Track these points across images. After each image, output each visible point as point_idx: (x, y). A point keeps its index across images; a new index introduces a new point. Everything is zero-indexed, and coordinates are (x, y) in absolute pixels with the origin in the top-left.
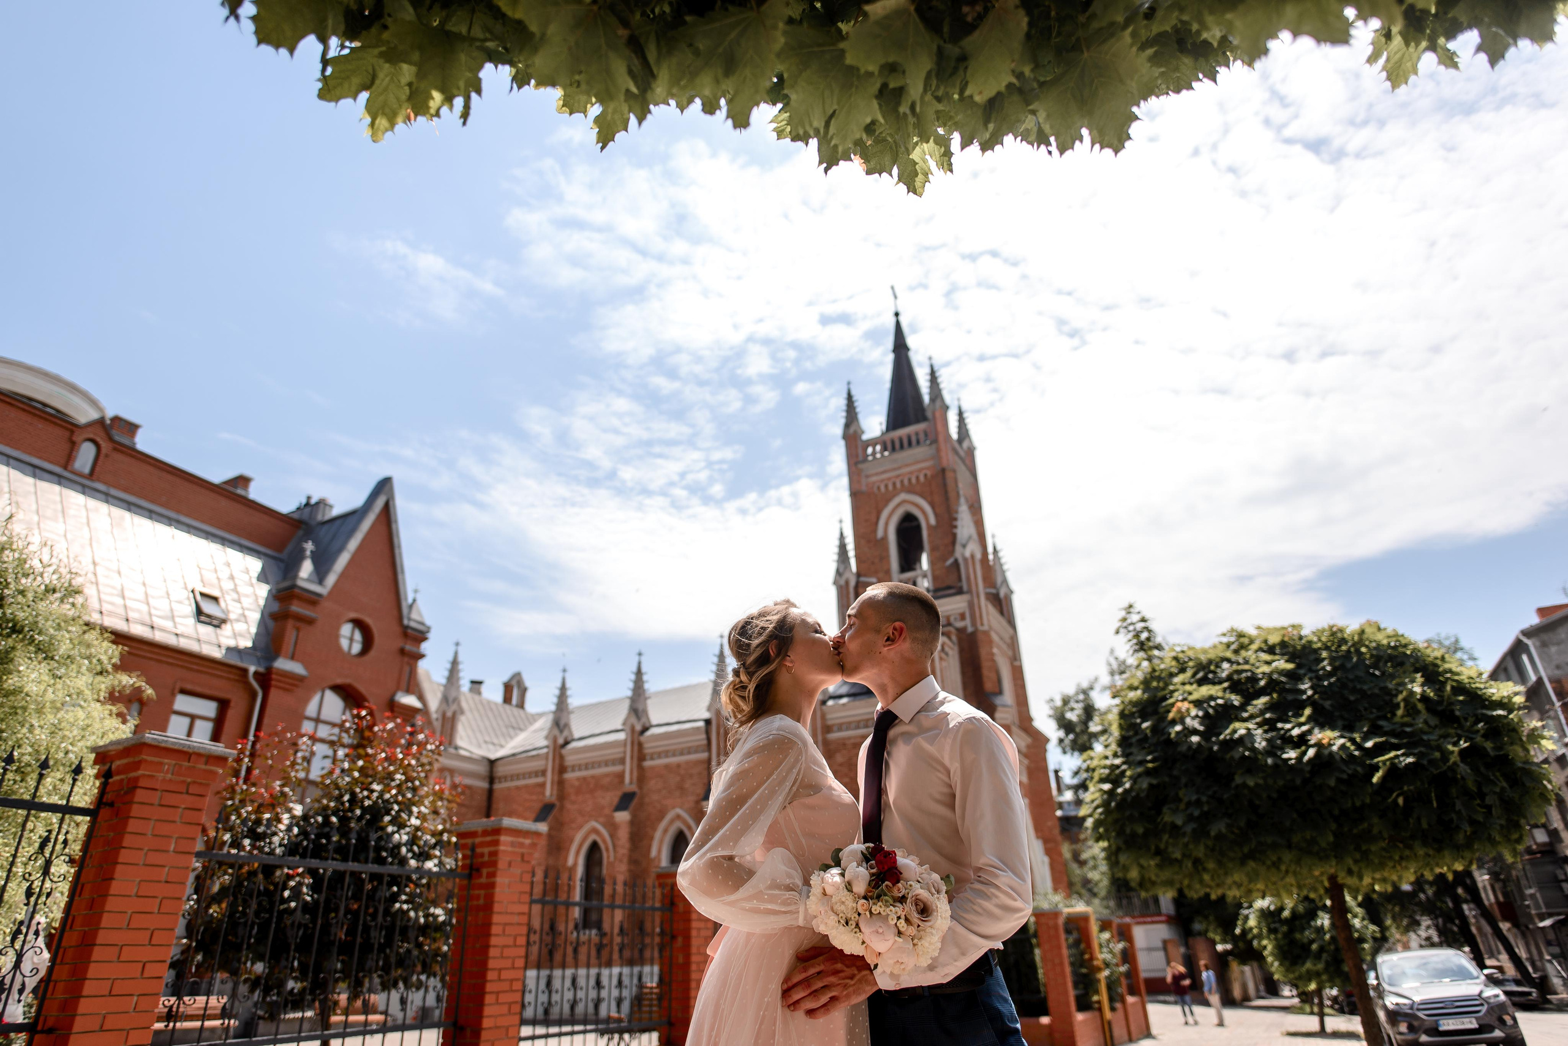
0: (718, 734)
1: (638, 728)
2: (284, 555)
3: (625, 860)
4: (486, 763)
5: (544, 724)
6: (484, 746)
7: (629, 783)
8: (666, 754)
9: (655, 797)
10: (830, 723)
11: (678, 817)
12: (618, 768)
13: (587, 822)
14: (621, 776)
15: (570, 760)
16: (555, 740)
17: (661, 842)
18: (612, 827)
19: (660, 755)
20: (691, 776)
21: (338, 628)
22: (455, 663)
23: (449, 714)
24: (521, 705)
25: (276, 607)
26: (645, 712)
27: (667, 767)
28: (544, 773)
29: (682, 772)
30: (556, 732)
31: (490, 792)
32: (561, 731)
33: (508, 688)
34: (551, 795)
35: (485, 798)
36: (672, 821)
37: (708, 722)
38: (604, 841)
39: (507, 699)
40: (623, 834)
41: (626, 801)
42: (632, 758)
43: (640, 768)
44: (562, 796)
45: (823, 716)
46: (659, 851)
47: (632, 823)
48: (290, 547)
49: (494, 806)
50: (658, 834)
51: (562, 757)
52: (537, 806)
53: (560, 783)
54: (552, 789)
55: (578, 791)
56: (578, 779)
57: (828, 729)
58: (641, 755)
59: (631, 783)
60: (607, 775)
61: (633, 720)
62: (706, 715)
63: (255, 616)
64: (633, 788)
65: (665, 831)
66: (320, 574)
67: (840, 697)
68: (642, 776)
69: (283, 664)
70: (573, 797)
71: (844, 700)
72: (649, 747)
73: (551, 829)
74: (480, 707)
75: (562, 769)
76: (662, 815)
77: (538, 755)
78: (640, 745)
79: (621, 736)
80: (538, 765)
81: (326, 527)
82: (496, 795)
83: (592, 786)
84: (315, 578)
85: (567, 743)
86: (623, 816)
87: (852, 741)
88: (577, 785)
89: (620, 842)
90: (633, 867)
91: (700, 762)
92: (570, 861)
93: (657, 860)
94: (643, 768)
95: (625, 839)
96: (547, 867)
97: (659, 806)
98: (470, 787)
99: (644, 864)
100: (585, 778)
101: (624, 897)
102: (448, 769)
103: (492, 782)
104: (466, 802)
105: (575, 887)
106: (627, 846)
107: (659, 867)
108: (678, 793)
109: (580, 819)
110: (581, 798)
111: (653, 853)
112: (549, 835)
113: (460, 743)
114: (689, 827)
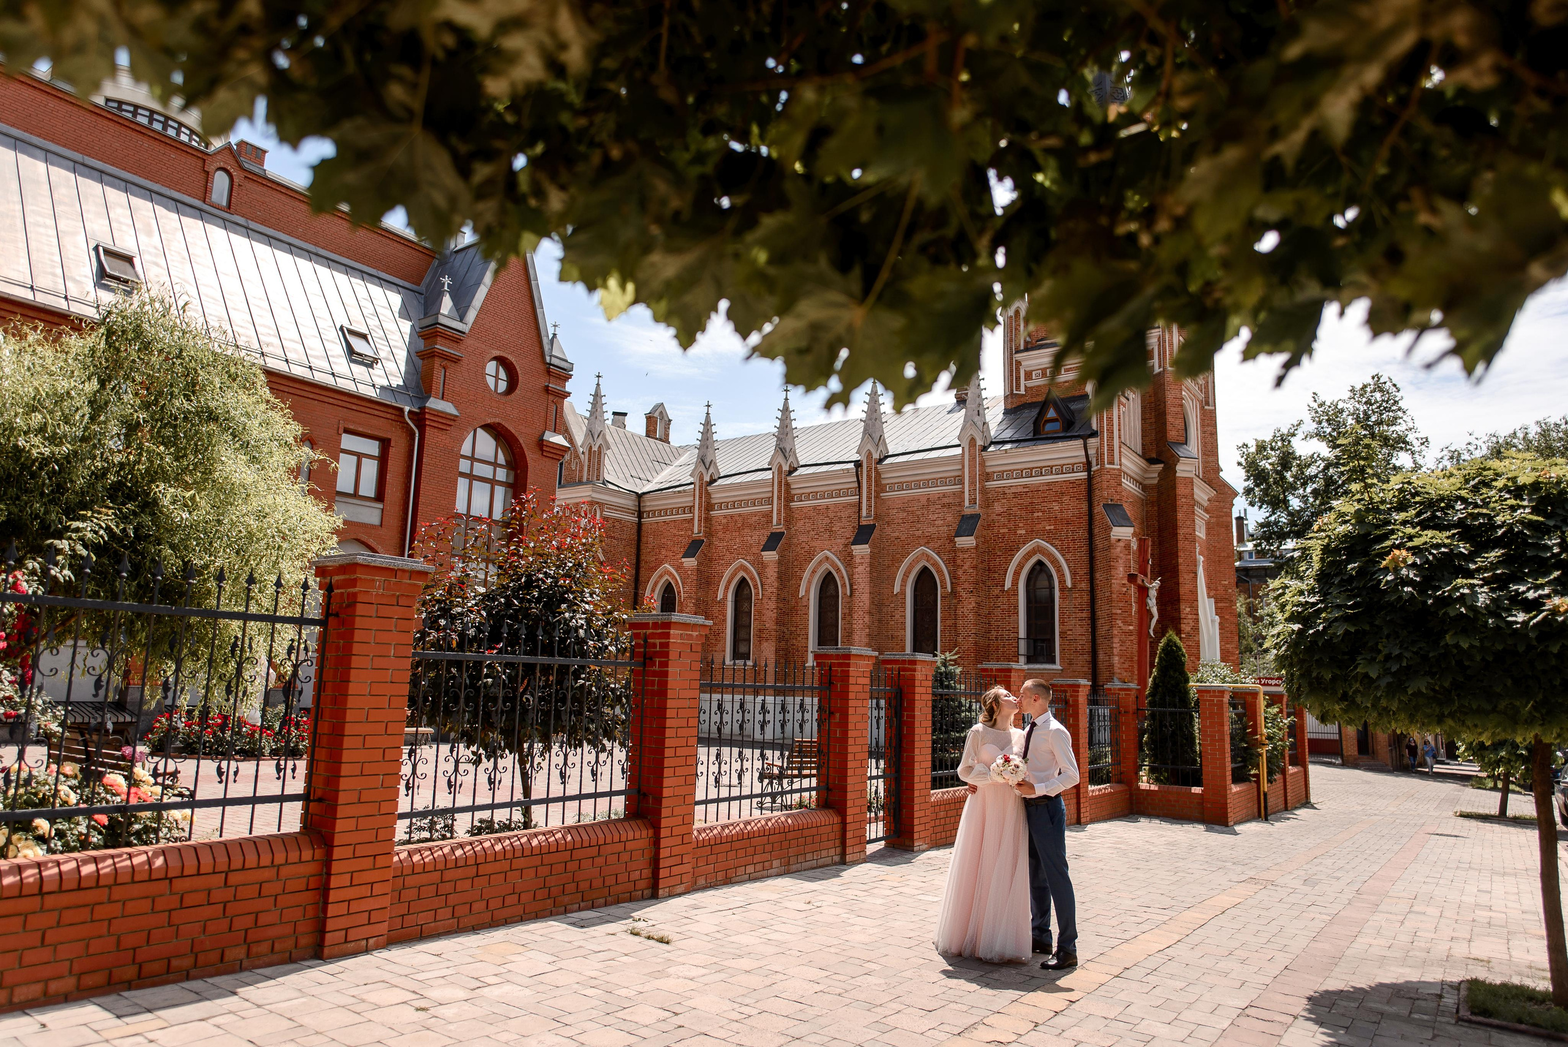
0: (869, 477)
1: (786, 468)
2: (422, 288)
3: (774, 598)
4: (634, 497)
5: (690, 458)
6: (631, 480)
7: (776, 526)
8: (815, 495)
9: (803, 538)
10: (988, 470)
11: (827, 558)
12: (767, 508)
13: (735, 559)
14: (768, 515)
15: (717, 497)
16: (701, 479)
17: (810, 582)
18: (761, 566)
19: (807, 496)
20: (840, 518)
21: (484, 368)
22: (597, 396)
23: (595, 448)
24: (665, 440)
25: (421, 344)
26: (793, 451)
27: (815, 508)
28: (691, 509)
29: (831, 515)
30: (702, 469)
31: (640, 525)
32: (707, 469)
33: (650, 419)
34: (699, 532)
35: (635, 530)
36: (820, 563)
37: (858, 464)
38: (753, 579)
39: (650, 433)
40: (772, 573)
41: (774, 540)
42: (779, 498)
43: (787, 507)
44: (710, 533)
45: (983, 463)
46: (808, 591)
47: (780, 562)
48: (427, 279)
49: (644, 540)
50: (806, 575)
51: (708, 494)
52: (686, 541)
53: (708, 520)
54: (699, 525)
55: (726, 529)
56: (725, 517)
57: (987, 477)
58: (788, 496)
59: (779, 524)
60: (755, 514)
61: (780, 459)
62: (856, 457)
63: (402, 355)
64: (781, 528)
65: (814, 572)
66: (461, 311)
67: (1004, 442)
68: (789, 517)
69: (435, 404)
70: (721, 534)
71: (1008, 446)
72: (797, 487)
73: (699, 564)
74: (624, 440)
75: (709, 507)
76: (810, 556)
77: (684, 491)
78: (788, 485)
79: (768, 475)
80: (686, 500)
81: (461, 256)
82: (644, 528)
83: (740, 524)
84: (455, 315)
85: (713, 481)
86: (771, 556)
87: (1013, 490)
88: (724, 521)
89: (769, 581)
90: (781, 605)
91: (850, 505)
92: (720, 596)
93: (805, 599)
94: (790, 509)
95: (773, 579)
96: (698, 600)
97: (807, 547)
98: (619, 521)
99: (793, 603)
100: (732, 516)
101: (773, 633)
102: (598, 503)
103: (640, 515)
104: (616, 535)
105: (725, 620)
106: (776, 584)
107: (807, 606)
108: (826, 536)
109: (728, 556)
110: (728, 536)
111: (802, 593)
112: (698, 570)
113: (608, 478)
114: (838, 570)
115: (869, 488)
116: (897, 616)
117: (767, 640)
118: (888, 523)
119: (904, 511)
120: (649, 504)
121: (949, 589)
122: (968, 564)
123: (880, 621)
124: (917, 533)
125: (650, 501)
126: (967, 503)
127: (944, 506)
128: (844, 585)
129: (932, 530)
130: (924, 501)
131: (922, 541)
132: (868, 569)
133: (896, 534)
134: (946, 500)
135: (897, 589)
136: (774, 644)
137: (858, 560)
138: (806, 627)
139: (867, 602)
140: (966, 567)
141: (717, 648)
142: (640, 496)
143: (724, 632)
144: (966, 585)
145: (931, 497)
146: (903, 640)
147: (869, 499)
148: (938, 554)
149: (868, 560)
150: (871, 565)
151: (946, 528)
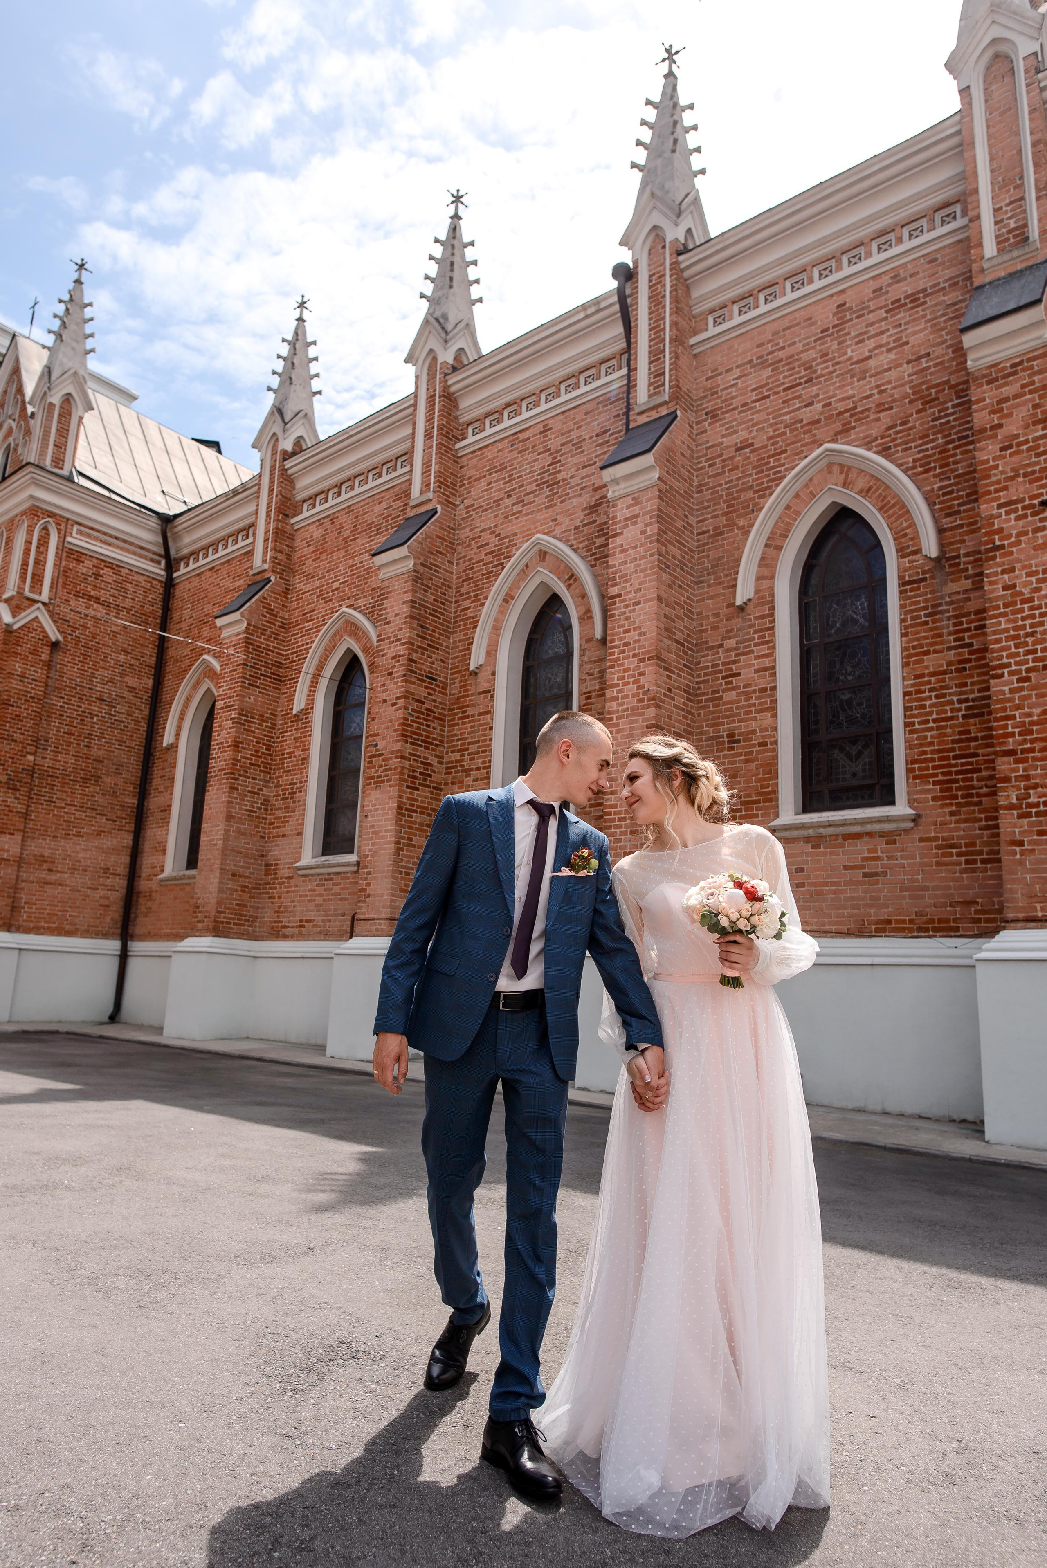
0: (656, 300)
1: (447, 356)
3: (399, 671)
4: (154, 523)
7: (419, 499)
8: (513, 406)
9: (485, 518)
11: (543, 555)
12: (404, 472)
13: (334, 613)
14: (406, 489)
15: (305, 485)
16: (275, 449)
17: (497, 629)
19: (496, 415)
20: (578, 445)
23: (54, 401)
27: (514, 439)
29: (554, 442)
34: (264, 562)
35: (153, 590)
37: (624, 276)
38: (367, 647)
40: (398, 608)
42: (429, 438)
43: (449, 457)
44: (285, 561)
46: (492, 653)
47: (417, 578)
50: (488, 612)
51: (286, 479)
53: (284, 535)
54: (266, 548)
55: (320, 550)
56: (321, 522)
58: (451, 426)
59: (424, 493)
60: (379, 498)
61: (435, 341)
64: (430, 499)
65: (508, 599)
68: (453, 477)
70: (309, 566)
72: (471, 403)
73: (254, 629)
76: (501, 557)
78: (449, 398)
82: (179, 592)
83: (350, 529)
86: (397, 566)
88: (317, 533)
89: (390, 629)
90: (421, 692)
91: (606, 401)
92: (299, 704)
93: (484, 675)
94: (456, 459)
95: (399, 621)
96: (242, 712)
97: (495, 540)
98: (115, 567)
99: (454, 690)
100: (332, 519)
101: (394, 762)
102: (52, 515)
103: (171, 566)
104: (103, 595)
105: (305, 760)
106: (406, 634)
107: (489, 693)
108: (542, 499)
109: (322, 608)
110: (324, 564)
111: (477, 658)
112: (248, 642)
113: (80, 465)
114: (572, 579)
115: (656, 329)
116: (748, 674)
117: (378, 782)
118: (713, 415)
119: (762, 364)
120: (187, 542)
121: (930, 547)
122: (1022, 412)
123: (691, 694)
124: (807, 414)
125: (190, 529)
126: (990, 248)
127: (898, 305)
128: (586, 616)
129: (855, 389)
130: (826, 316)
131: (820, 433)
132: (652, 530)
133: (736, 439)
134: (906, 288)
135: (744, 591)
136: (394, 792)
137: (621, 512)
138: (486, 749)
139: (651, 628)
140: (1012, 427)
141: (287, 830)
142: (166, 521)
143: (300, 787)
144: (1019, 489)
145: (850, 299)
146: (769, 744)
147: (656, 356)
148: (884, 451)
149: (651, 504)
150: (661, 517)
151: (908, 369)
